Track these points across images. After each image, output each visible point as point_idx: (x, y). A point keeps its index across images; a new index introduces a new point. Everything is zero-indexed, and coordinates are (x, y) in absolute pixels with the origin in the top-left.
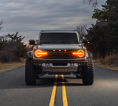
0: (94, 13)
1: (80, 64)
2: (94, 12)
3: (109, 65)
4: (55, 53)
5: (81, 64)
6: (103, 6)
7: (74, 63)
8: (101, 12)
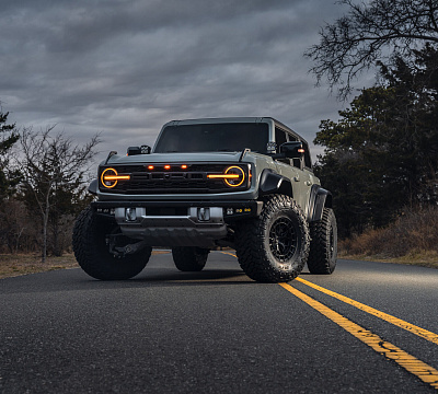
0: (320, 130)
1: (230, 212)
2: (320, 127)
3: (369, 254)
4: (154, 176)
5: (234, 211)
6: (342, 114)
7: (207, 207)
8: (338, 129)
